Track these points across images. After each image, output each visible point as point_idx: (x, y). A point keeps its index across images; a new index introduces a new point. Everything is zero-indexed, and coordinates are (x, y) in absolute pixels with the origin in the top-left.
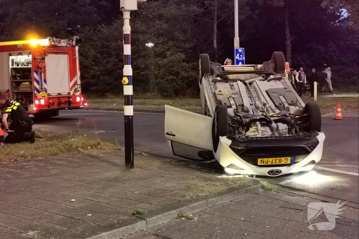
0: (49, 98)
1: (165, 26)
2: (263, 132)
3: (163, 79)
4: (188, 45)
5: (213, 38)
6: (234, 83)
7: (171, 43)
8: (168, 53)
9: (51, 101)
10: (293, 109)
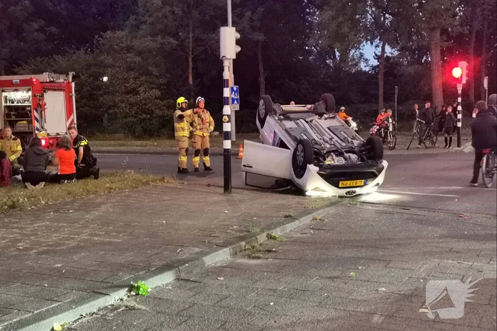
0: (50, 139)
1: (138, 59)
2: (338, 161)
3: (136, 117)
4: (162, 81)
5: (188, 74)
6: (298, 121)
7: (143, 78)
8: (141, 89)
9: (51, 141)
10: (356, 143)
